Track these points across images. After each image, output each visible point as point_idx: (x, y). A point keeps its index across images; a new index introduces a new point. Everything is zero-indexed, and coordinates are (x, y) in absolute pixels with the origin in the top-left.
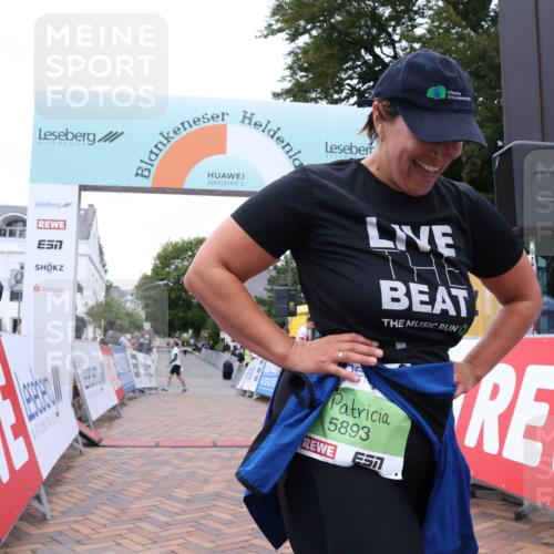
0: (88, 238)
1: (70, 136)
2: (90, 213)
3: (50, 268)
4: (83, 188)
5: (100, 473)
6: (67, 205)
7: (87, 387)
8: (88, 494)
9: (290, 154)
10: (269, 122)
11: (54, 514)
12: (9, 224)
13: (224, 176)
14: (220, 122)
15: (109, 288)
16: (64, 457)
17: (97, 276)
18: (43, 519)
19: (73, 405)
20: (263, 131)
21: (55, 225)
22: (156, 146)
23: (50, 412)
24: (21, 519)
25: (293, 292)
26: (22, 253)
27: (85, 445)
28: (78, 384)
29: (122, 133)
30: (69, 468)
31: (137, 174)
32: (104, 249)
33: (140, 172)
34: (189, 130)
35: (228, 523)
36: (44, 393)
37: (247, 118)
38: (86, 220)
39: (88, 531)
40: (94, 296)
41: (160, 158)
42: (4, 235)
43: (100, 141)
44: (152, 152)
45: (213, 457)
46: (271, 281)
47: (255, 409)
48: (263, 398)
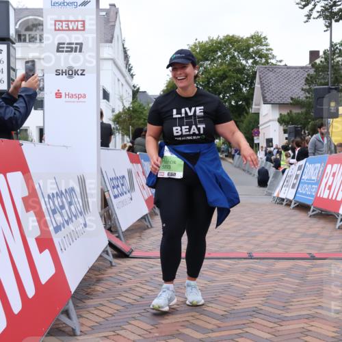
0: (111, 42)
2: (112, 14)
3: (71, 73)
6: (84, 3)
7: (115, 197)
8: (119, 308)
11: (84, 329)
12: (28, 29)
15: (136, 93)
16: (92, 269)
17: (122, 80)
18: (73, 334)
21: (73, 26)
27: (115, 256)
28: (106, 194)
30: (99, 280)
32: (128, 53)
40: (120, 102)
42: (25, 41)
45: (248, 270)
46: (309, 81)
47: (293, 218)
48: (303, 207)
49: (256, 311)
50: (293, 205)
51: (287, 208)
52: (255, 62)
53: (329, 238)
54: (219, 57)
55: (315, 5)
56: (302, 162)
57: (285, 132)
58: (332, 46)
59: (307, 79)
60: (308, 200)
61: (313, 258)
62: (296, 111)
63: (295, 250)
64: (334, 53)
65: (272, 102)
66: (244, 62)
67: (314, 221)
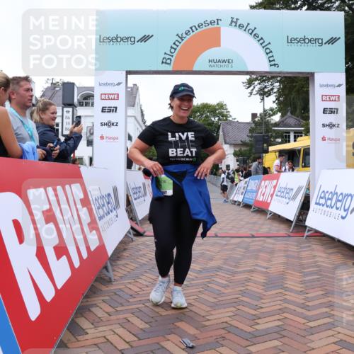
0: (134, 106)
1: (119, 39)
2: (135, 90)
3: (110, 124)
4: (129, 73)
5: (145, 253)
6: (119, 84)
7: (135, 199)
8: (136, 266)
9: (263, 45)
10: (248, 24)
11: (116, 278)
12: (85, 98)
13: (219, 61)
14: (216, 26)
16: (121, 242)
18: (110, 281)
19: (127, 211)
20: (245, 30)
21: (111, 97)
22: (174, 44)
23: (112, 215)
24: (96, 281)
25: (266, 138)
26: (93, 116)
27: (135, 235)
28: (130, 197)
29: (152, 36)
30: (125, 249)
31: (163, 62)
32: (144, 113)
33: (164, 61)
34: (196, 32)
35: (225, 287)
36: (108, 203)
37: (234, 22)
38: (132, 94)
39: (137, 289)
41: (177, 51)
42: (82, 105)
43: (138, 42)
44: (172, 47)
45: (215, 243)
46: (252, 131)
47: (242, 213)
48: (247, 206)
49: (219, 268)
50: (241, 205)
51: (238, 207)
52: (219, 119)
53: (263, 224)
54: (199, 116)
55: (254, 87)
56: (247, 179)
57: (237, 161)
58: (265, 110)
59: (250, 130)
60: (251, 202)
61: (253, 236)
62: (244, 149)
63: (243, 232)
64: (265, 115)
65: (230, 143)
66: (213, 119)
67: (254, 214)
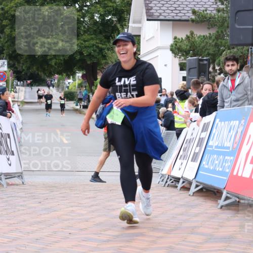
47: (194, 211)
48: (209, 192)
50: (193, 189)
51: (185, 194)
56: (209, 118)
57: (182, 67)
60: (218, 182)
62: (201, 32)
65: (161, 17)
67: (228, 214)
